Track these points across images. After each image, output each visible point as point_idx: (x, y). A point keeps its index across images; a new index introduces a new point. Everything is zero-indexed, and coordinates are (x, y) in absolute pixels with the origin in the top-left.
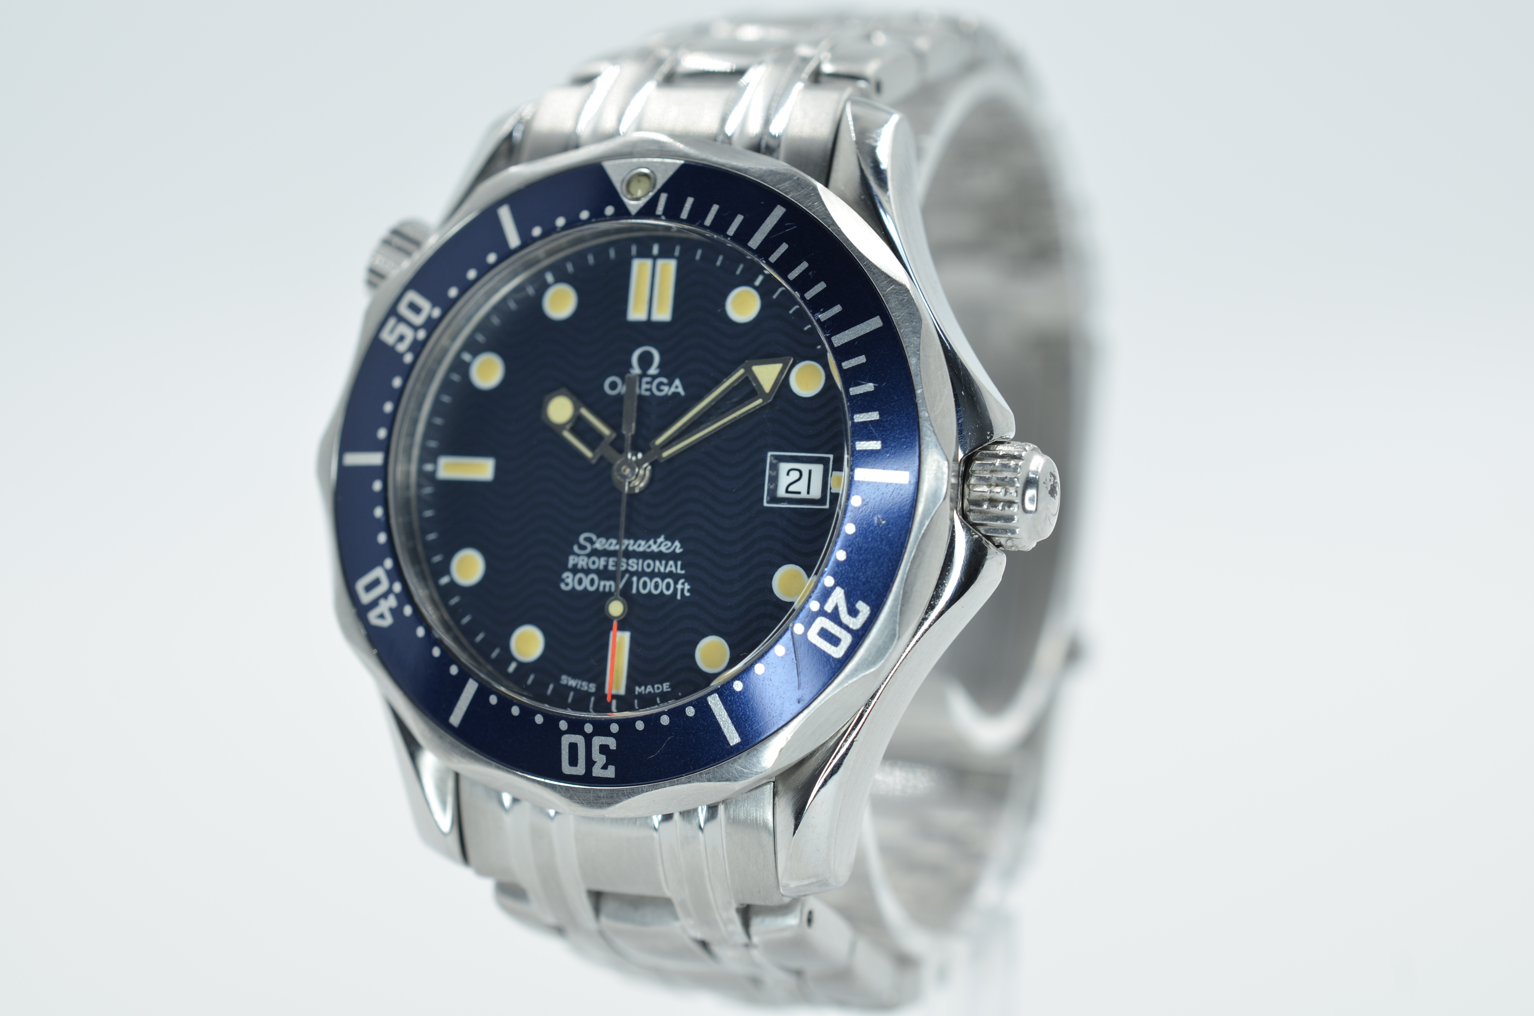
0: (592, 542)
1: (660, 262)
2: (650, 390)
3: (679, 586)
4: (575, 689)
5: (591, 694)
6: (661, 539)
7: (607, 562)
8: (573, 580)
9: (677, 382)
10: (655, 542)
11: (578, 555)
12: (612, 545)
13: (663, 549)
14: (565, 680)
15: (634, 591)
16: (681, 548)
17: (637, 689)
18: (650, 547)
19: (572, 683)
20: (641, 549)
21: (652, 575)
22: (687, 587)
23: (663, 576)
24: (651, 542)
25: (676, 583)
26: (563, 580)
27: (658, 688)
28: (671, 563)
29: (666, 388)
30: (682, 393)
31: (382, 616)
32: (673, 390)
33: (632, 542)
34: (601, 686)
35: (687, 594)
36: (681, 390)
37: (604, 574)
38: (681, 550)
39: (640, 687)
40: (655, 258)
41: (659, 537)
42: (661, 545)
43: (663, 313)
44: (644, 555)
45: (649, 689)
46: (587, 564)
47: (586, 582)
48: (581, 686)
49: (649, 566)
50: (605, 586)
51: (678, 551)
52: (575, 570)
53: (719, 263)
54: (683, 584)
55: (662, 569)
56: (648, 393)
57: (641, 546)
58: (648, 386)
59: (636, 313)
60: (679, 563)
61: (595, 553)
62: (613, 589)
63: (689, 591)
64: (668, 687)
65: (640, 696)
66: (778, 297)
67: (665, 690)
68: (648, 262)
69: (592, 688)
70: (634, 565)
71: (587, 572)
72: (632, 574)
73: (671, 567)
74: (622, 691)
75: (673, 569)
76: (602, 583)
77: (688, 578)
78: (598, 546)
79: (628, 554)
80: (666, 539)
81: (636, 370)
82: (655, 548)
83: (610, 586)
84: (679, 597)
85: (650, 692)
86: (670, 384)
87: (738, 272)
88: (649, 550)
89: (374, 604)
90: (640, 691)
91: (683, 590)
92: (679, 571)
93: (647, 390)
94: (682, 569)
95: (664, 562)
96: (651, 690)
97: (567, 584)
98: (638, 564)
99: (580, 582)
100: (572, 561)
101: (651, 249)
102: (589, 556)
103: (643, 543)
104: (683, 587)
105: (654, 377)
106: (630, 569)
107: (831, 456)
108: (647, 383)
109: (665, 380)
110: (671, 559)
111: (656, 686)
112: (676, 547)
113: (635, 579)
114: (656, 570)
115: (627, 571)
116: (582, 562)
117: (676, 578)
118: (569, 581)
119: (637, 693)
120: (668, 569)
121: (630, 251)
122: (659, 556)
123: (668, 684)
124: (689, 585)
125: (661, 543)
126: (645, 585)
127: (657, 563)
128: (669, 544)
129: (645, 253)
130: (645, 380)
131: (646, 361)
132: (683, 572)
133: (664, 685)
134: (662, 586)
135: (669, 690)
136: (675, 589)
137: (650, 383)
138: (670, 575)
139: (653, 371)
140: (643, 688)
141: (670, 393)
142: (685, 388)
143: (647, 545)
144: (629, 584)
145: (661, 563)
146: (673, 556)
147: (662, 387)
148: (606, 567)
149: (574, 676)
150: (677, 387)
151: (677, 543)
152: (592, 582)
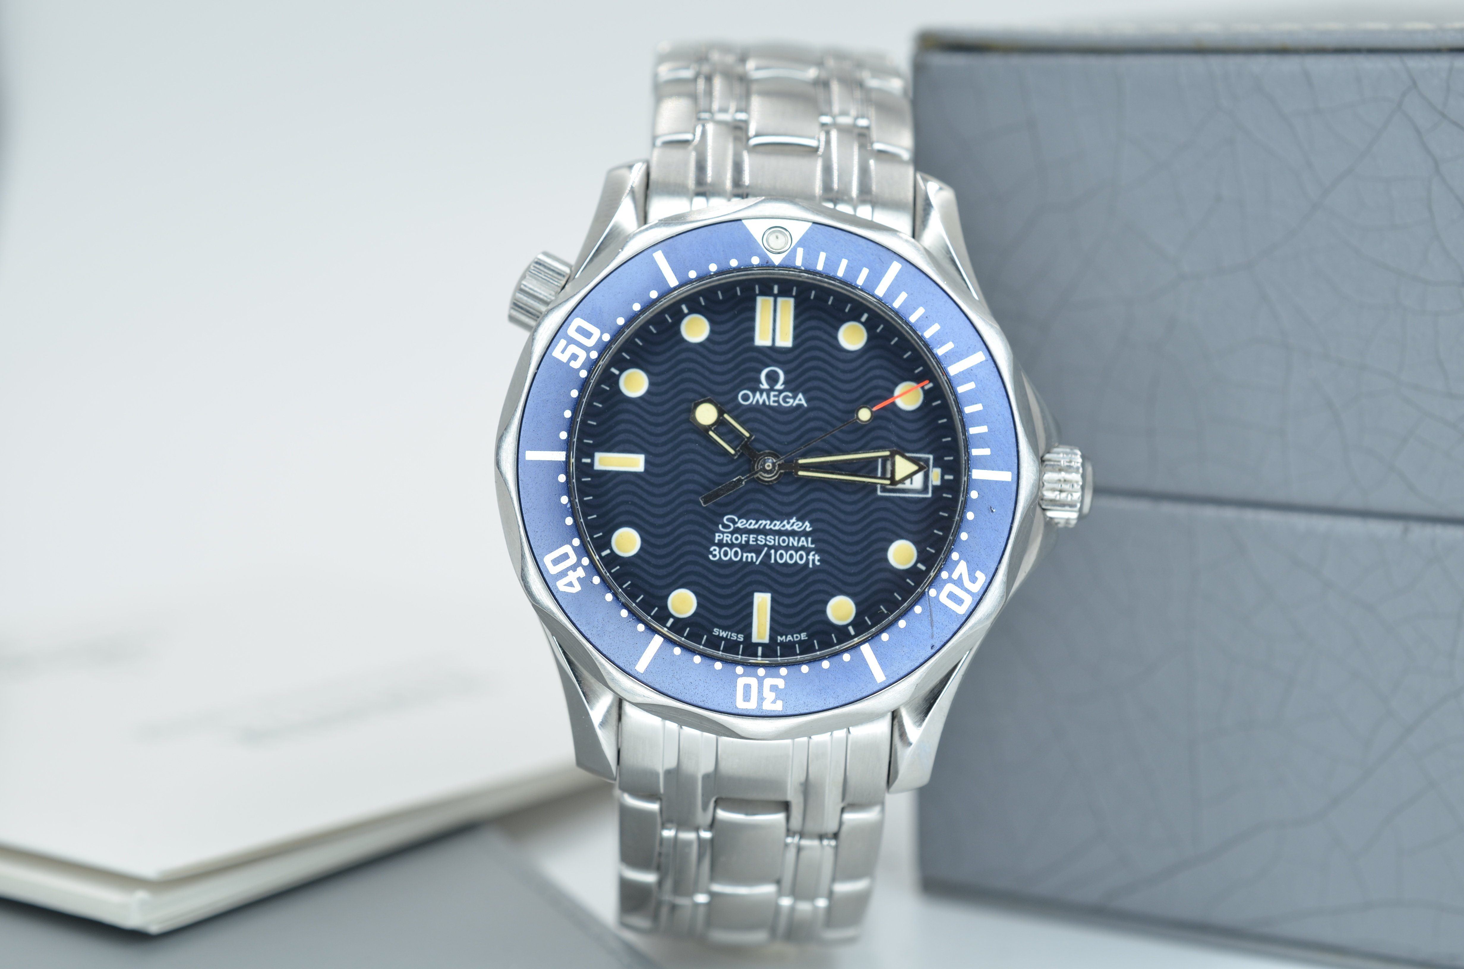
0: (734, 522)
1: (780, 300)
2: (777, 402)
3: (811, 557)
4: (726, 639)
5: (740, 643)
6: (794, 520)
7: (749, 538)
8: (720, 553)
9: (800, 396)
10: (788, 523)
11: (723, 533)
12: (752, 525)
13: (795, 528)
14: (716, 631)
15: (773, 561)
16: (810, 527)
17: (779, 638)
18: (784, 526)
19: (723, 634)
20: (777, 528)
21: (787, 548)
22: (817, 558)
23: (797, 550)
24: (785, 522)
25: (808, 554)
26: (711, 553)
27: (797, 637)
28: (803, 539)
29: (791, 401)
30: (805, 405)
31: (570, 584)
32: (797, 402)
33: (768, 522)
34: (748, 636)
35: (818, 563)
36: (803, 402)
37: (745, 547)
38: (811, 529)
39: (781, 637)
40: (776, 297)
41: (792, 519)
42: (794, 524)
43: (785, 340)
44: (780, 533)
45: (789, 638)
46: (731, 540)
47: (731, 554)
48: (731, 636)
49: (784, 541)
50: (747, 557)
51: (808, 529)
52: (721, 545)
53: (830, 303)
54: (814, 555)
55: (795, 544)
56: (776, 404)
57: (777, 525)
58: (776, 399)
59: (762, 339)
60: (810, 539)
61: (737, 530)
62: (754, 560)
63: (819, 561)
64: (805, 636)
65: (782, 644)
66: (881, 331)
67: (803, 639)
68: (771, 299)
69: (741, 638)
70: (771, 540)
71: (731, 546)
72: (770, 548)
73: (803, 542)
74: (766, 640)
75: (805, 544)
76: (745, 555)
77: (818, 551)
78: (739, 525)
79: (765, 532)
80: (798, 520)
81: (765, 386)
82: (788, 527)
83: (752, 557)
84: (811, 566)
85: (790, 641)
86: (794, 397)
87: (847, 310)
88: (783, 529)
89: (563, 574)
90: (782, 639)
91: (813, 560)
92: (810, 545)
93: (774, 402)
94: (812, 543)
95: (796, 538)
96: (791, 639)
97: (715, 556)
98: (774, 540)
99: (726, 554)
100: (717, 537)
101: (772, 289)
102: (732, 533)
103: (778, 523)
104: (814, 558)
105: (780, 392)
106: (768, 543)
107: (931, 457)
108: (775, 396)
109: (790, 394)
110: (803, 536)
111: (795, 636)
112: (806, 526)
113: (773, 551)
114: (791, 545)
115: (765, 545)
116: (727, 538)
117: (808, 551)
118: (716, 554)
119: (779, 641)
120: (800, 544)
121: (754, 290)
122: (793, 533)
123: (805, 633)
124: (818, 556)
125: (794, 523)
126: (781, 555)
127: (791, 539)
128: (800, 524)
129: (766, 291)
130: (772, 393)
131: (772, 378)
132: (813, 546)
133: (802, 634)
134: (796, 557)
135: (806, 638)
136: (808, 560)
137: (778, 396)
138: (803, 548)
139: (779, 386)
140: (784, 637)
141: (794, 405)
142: (807, 401)
143: (782, 525)
144: (768, 556)
145: (794, 539)
146: (806, 534)
147: (788, 400)
148: (747, 542)
149: (724, 629)
150: (800, 400)
151: (807, 523)
152: (736, 553)
